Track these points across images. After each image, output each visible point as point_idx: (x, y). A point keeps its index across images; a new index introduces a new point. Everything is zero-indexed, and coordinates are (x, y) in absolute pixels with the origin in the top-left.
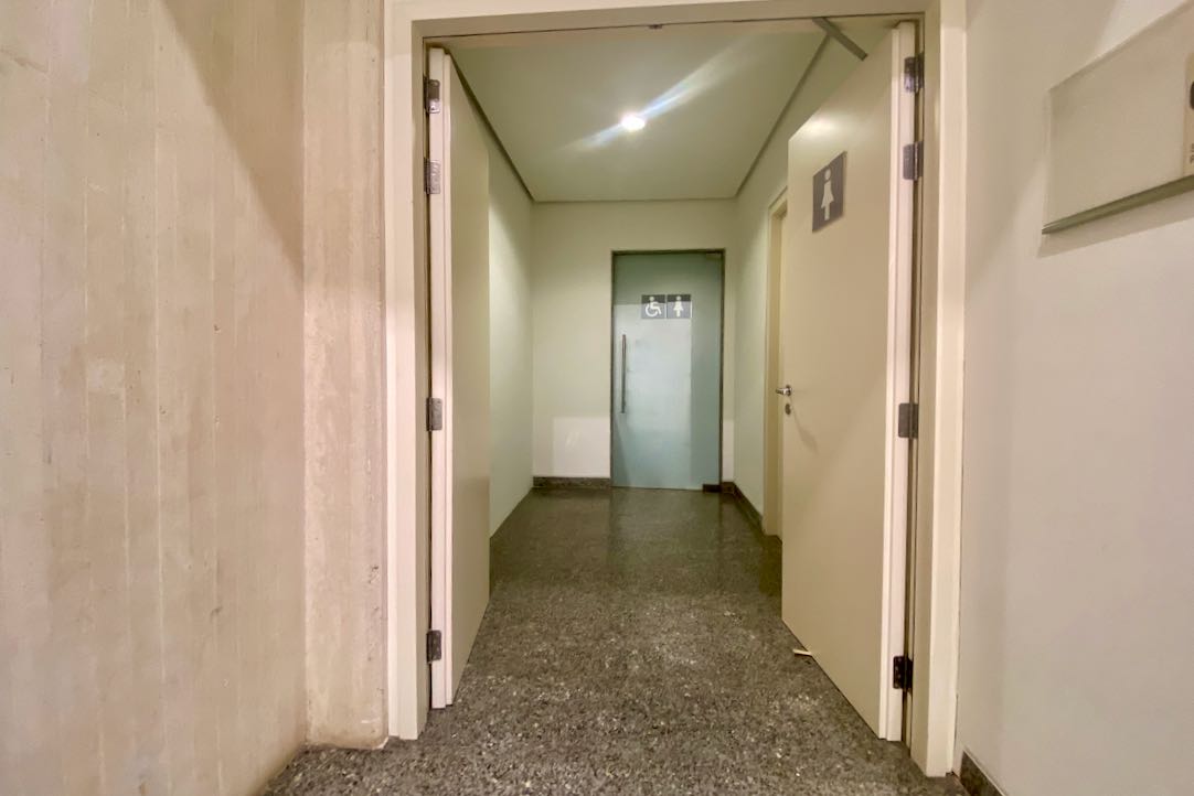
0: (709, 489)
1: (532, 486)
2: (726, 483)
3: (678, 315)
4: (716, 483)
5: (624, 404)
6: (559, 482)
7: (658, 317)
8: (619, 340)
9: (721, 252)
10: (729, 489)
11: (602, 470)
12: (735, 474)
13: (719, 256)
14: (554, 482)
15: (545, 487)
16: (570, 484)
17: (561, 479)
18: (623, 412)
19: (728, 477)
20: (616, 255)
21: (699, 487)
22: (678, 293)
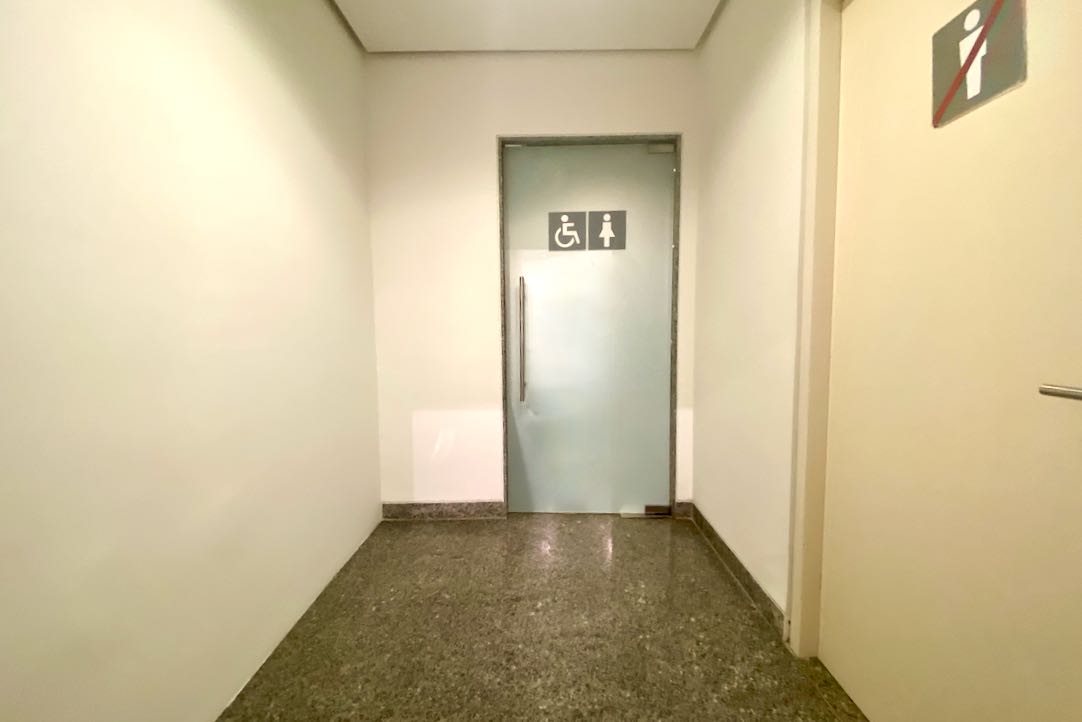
0: (656, 513)
1: (381, 519)
2: (681, 504)
3: (607, 243)
4: (665, 502)
5: (523, 385)
6: (423, 510)
7: (575, 247)
8: (514, 284)
9: (673, 142)
10: (686, 514)
11: (492, 491)
12: (695, 491)
13: (669, 148)
14: (416, 512)
15: (399, 520)
16: (441, 514)
17: (425, 505)
18: (522, 398)
19: (683, 494)
20: (505, 145)
21: (639, 510)
22: (604, 210)
